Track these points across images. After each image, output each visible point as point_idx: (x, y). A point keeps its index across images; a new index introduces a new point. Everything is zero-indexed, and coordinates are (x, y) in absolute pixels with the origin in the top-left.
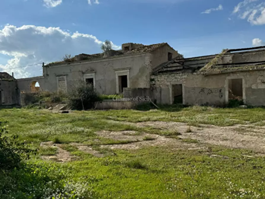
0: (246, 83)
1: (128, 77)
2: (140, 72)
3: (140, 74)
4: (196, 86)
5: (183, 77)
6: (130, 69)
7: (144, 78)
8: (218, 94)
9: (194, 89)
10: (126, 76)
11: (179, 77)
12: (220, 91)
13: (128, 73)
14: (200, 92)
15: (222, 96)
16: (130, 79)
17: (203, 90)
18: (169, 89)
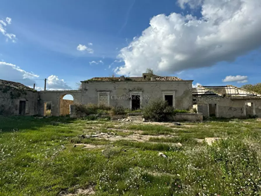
0: (255, 105)
1: (174, 97)
2: (184, 93)
3: (184, 95)
4: (226, 106)
5: (217, 99)
6: (176, 91)
7: (188, 98)
8: (240, 111)
9: (225, 107)
10: (172, 96)
11: (215, 99)
12: (241, 109)
13: (174, 94)
14: (228, 110)
15: (242, 112)
16: (175, 98)
17: (231, 108)
18: (207, 106)
